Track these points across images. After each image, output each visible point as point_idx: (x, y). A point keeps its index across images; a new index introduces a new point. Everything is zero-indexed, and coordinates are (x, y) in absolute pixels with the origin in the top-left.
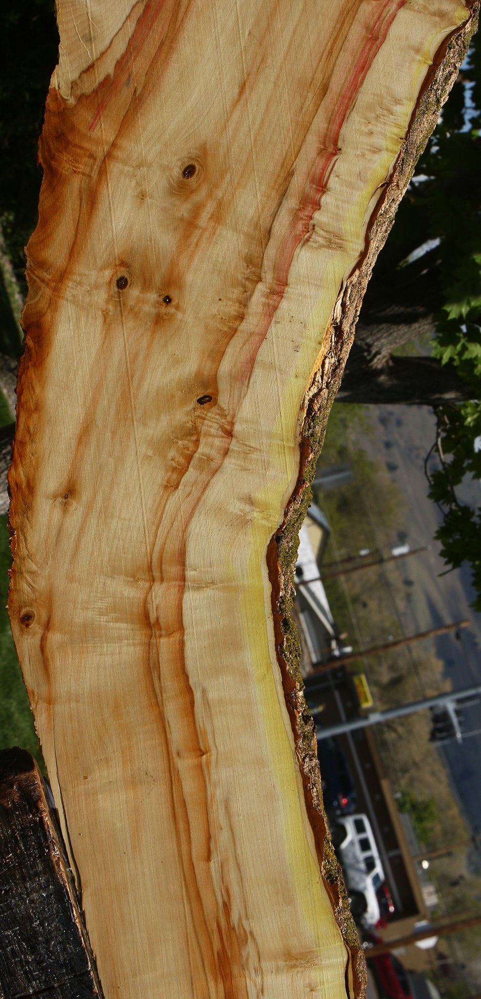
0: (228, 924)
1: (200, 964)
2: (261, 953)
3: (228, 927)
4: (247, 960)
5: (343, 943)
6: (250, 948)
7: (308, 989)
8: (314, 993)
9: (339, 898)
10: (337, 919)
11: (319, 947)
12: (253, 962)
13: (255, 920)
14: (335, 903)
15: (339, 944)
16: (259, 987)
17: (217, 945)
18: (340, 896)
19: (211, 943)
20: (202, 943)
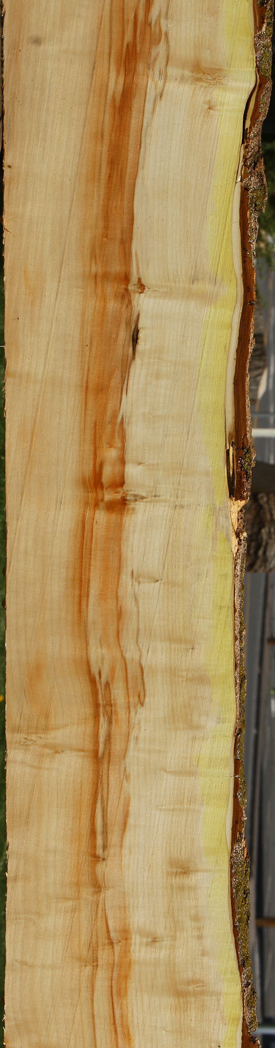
0: (145, 18)
1: (107, 51)
2: (170, 57)
3: (145, 21)
4: (155, 60)
5: (254, 70)
6: (161, 48)
7: (207, 106)
8: (211, 111)
9: (263, 23)
10: (255, 44)
11: (230, 67)
12: (160, 64)
13: (174, 21)
14: (258, 27)
15: (251, 69)
16: (159, 90)
17: (128, 37)
18: (265, 21)
19: (123, 33)
20: (115, 30)
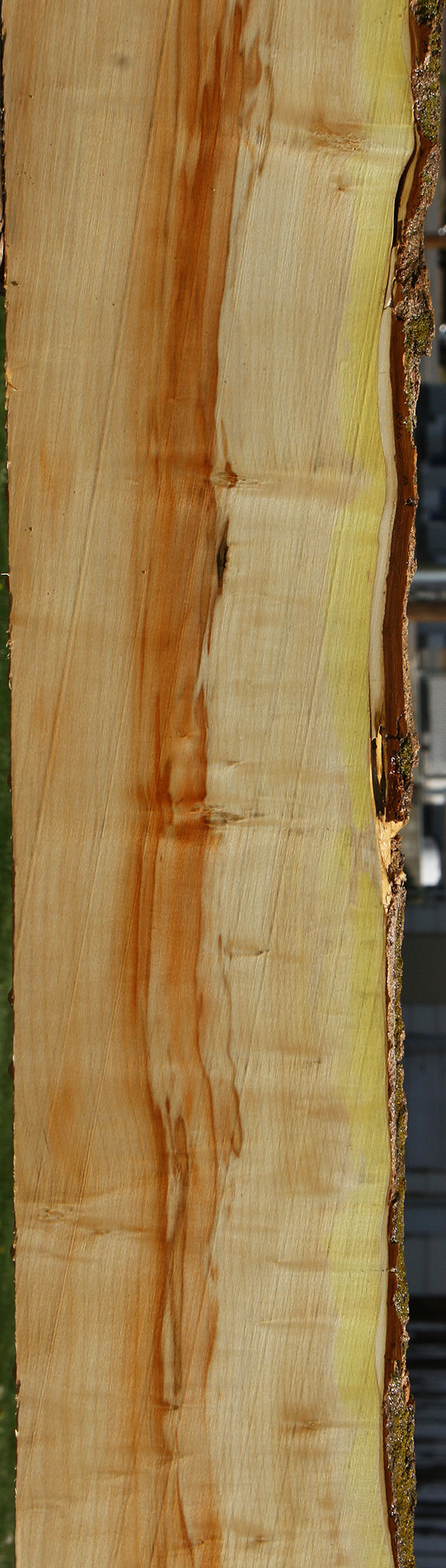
0: (234, 44)
1: (172, 96)
2: (275, 108)
3: (234, 49)
4: (251, 111)
5: (412, 126)
6: (260, 93)
7: (335, 186)
8: (342, 193)
9: (426, 51)
10: (413, 85)
11: (372, 122)
12: (259, 117)
13: (280, 49)
14: (417, 58)
15: (406, 126)
16: (257, 160)
17: (207, 74)
18: (429, 48)
19: (199, 68)
20: (184, 65)
